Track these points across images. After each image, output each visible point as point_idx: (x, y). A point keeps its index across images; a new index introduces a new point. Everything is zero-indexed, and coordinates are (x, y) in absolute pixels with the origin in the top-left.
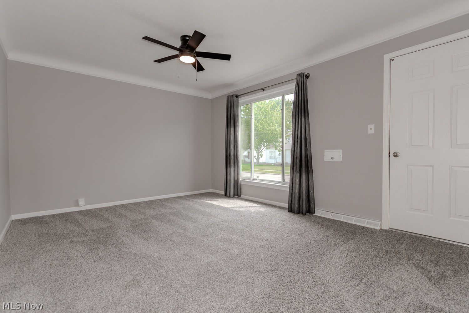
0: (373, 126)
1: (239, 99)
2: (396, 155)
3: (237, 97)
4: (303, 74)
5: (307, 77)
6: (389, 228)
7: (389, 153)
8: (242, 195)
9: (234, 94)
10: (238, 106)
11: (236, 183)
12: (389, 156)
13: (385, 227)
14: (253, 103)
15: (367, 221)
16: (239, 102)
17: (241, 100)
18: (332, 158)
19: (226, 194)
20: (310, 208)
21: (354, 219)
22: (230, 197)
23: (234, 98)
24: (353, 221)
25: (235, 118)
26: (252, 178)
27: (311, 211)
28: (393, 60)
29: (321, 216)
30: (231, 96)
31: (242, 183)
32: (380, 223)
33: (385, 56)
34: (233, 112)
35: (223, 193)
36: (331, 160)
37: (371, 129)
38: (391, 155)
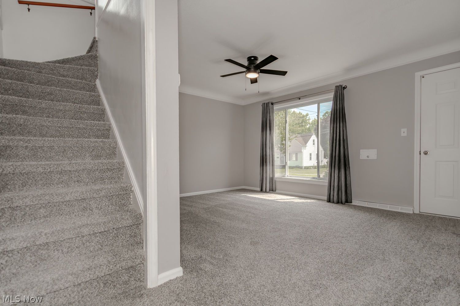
0: (405, 130)
1: (274, 106)
2: (426, 153)
3: (272, 104)
4: (341, 86)
5: (344, 88)
6: (420, 212)
7: (420, 152)
8: (276, 191)
9: (270, 101)
10: (273, 112)
11: (272, 179)
12: (420, 154)
13: (417, 212)
14: (288, 109)
15: (400, 207)
16: (274, 108)
17: (276, 107)
18: (368, 157)
19: (261, 191)
20: (347, 199)
21: (389, 206)
22: (266, 192)
23: (270, 105)
24: (388, 208)
25: (271, 122)
26: (286, 176)
27: (349, 201)
28: (423, 77)
29: (358, 205)
30: (267, 103)
31: (277, 180)
32: (412, 208)
33: (416, 74)
34: (269, 117)
35: (259, 189)
36: (367, 158)
37: (404, 132)
38: (422, 153)
